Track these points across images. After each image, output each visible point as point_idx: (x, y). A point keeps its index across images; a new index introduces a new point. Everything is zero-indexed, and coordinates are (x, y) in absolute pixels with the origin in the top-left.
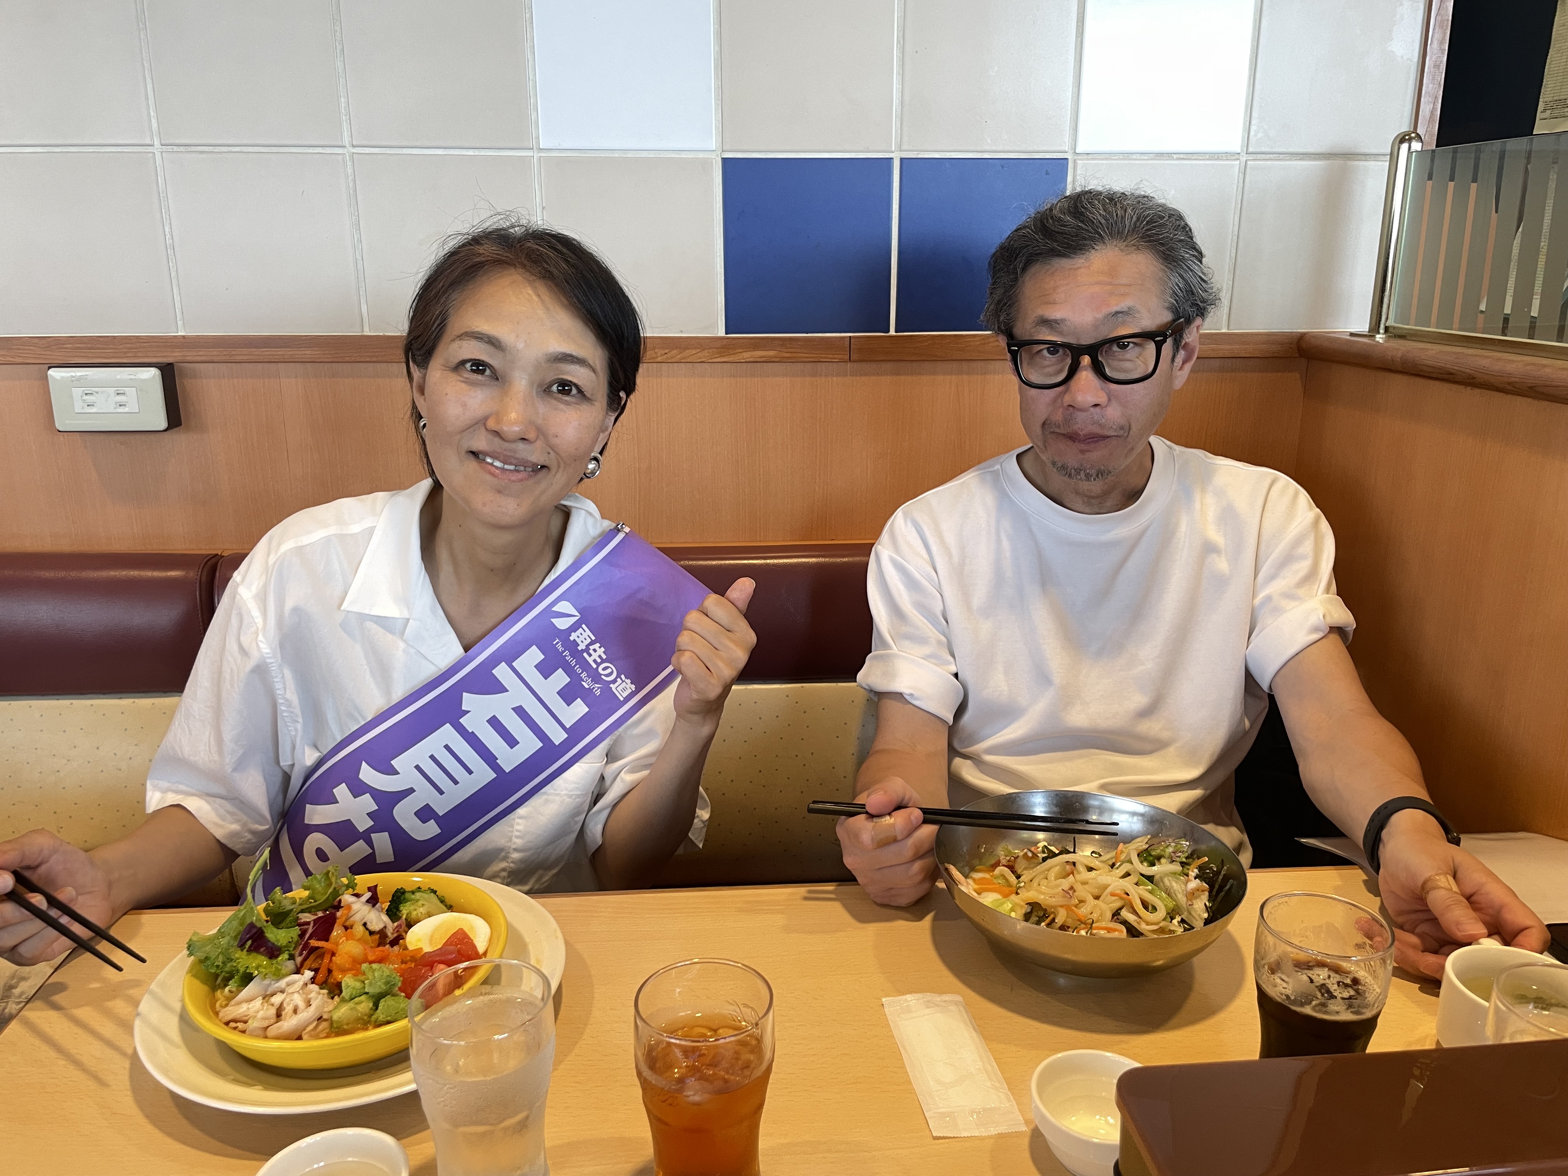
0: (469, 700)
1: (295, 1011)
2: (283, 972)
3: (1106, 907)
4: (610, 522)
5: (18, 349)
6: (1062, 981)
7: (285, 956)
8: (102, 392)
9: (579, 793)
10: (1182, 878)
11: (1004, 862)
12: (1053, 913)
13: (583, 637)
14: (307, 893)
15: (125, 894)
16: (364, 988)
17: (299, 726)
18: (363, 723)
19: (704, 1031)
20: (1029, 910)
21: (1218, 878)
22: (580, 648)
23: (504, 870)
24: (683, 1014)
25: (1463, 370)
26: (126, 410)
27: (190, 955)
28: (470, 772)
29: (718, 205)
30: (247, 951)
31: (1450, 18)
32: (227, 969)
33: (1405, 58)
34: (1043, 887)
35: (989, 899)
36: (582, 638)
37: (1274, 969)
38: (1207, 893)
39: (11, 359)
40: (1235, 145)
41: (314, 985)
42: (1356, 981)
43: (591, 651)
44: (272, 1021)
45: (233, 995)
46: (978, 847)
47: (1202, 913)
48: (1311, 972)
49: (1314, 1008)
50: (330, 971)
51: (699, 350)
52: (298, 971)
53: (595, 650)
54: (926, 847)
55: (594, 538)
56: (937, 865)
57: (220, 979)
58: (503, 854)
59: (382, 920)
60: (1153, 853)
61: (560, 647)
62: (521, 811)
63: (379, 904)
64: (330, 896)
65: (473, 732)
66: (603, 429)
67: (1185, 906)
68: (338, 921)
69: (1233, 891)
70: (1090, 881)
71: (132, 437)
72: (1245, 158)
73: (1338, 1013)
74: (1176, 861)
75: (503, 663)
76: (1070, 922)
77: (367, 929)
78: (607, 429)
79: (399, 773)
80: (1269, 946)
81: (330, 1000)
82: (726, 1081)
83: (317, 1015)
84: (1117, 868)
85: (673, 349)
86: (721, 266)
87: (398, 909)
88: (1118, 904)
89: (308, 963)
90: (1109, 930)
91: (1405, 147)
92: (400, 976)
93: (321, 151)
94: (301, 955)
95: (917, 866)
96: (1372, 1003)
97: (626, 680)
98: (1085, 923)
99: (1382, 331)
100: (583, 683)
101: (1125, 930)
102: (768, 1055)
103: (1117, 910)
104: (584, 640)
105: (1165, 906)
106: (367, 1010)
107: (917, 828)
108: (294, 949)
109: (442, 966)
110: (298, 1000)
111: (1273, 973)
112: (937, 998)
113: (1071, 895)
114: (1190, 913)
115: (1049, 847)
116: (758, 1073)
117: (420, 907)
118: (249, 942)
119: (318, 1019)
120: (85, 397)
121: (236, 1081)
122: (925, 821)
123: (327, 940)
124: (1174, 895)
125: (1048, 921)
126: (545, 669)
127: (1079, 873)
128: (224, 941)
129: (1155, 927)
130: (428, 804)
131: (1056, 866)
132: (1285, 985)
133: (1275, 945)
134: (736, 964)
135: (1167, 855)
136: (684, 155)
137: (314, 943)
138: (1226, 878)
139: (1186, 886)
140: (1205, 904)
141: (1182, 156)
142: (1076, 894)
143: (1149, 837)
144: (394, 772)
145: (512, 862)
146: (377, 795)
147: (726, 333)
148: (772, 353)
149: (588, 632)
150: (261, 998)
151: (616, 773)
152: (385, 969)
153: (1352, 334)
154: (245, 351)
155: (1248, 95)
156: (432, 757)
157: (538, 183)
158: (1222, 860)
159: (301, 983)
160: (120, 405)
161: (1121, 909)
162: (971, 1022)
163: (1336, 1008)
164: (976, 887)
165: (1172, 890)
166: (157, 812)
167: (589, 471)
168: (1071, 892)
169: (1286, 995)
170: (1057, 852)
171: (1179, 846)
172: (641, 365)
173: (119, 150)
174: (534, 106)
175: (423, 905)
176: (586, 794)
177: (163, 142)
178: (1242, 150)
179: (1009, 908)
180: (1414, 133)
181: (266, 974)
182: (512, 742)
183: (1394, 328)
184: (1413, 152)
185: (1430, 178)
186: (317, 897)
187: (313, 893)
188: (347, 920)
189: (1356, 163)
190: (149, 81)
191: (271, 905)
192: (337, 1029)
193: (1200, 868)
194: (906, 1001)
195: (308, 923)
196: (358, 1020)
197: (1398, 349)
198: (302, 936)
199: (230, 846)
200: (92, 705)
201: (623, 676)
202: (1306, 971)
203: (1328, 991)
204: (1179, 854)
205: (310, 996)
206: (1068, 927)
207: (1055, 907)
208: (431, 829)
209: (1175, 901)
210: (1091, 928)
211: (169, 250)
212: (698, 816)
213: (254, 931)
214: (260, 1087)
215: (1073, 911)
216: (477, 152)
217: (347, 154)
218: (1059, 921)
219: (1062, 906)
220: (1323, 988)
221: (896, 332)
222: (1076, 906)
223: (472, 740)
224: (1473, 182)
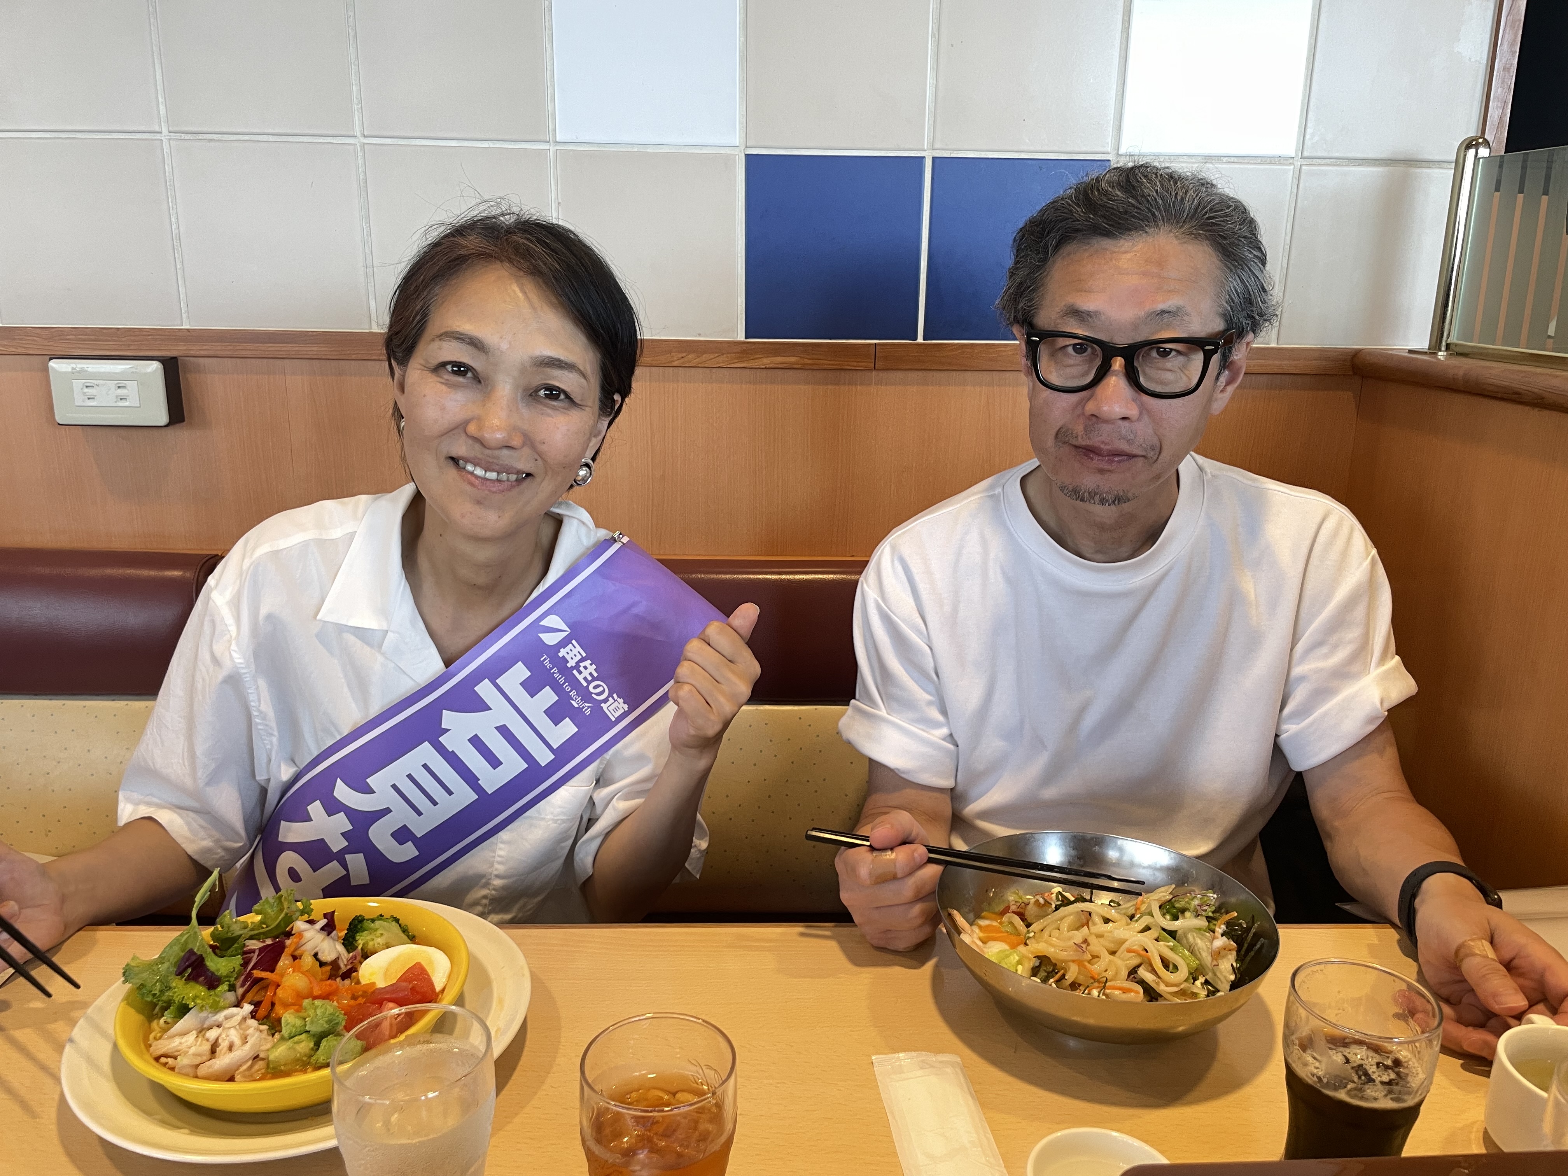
0: (449, 718)
1: (231, 1048)
2: (222, 1004)
3: (1122, 964)
4: (607, 531)
5: (21, 339)
6: (1072, 1043)
7: (225, 987)
8: (103, 385)
9: (565, 818)
10: (1207, 934)
11: (1013, 908)
12: (1063, 968)
13: (573, 653)
14: (259, 917)
15: (81, 909)
16: (305, 1025)
17: (275, 740)
18: (339, 738)
19: (661, 1094)
20: (1037, 964)
21: (1248, 935)
22: (569, 665)
23: (485, 897)
24: (637, 1074)
25: (1530, 389)
26: (127, 404)
27: (124, 982)
28: (450, 793)
29: (740, 203)
30: (185, 980)
31: (1523, 18)
32: (164, 998)
33: (1473, 60)
34: (1054, 939)
35: (994, 951)
36: (571, 654)
37: (1306, 1045)
38: (1234, 953)
39: (13, 350)
40: (1289, 148)
41: (253, 1020)
42: (1397, 1063)
43: (582, 669)
44: (205, 1058)
45: (169, 1025)
46: (987, 891)
47: (1228, 975)
48: (1348, 1050)
49: (1349, 1093)
50: (273, 1004)
51: (716, 355)
52: (238, 1005)
53: (586, 668)
54: (928, 888)
55: (588, 549)
56: (938, 911)
57: (158, 1008)
58: (484, 880)
59: (336, 949)
60: (1177, 905)
61: (547, 663)
62: (504, 835)
63: (334, 932)
64: (282, 922)
65: (453, 751)
66: (594, 433)
67: (1209, 966)
68: (286, 950)
69: (1264, 951)
70: (1106, 934)
71: (134, 432)
72: (1299, 163)
73: (1375, 1099)
74: (1202, 915)
75: (487, 680)
76: (1081, 979)
77: (317, 960)
78: (599, 433)
79: (374, 792)
80: (1301, 1018)
81: (270, 1038)
82: (680, 1155)
83: (252, 1054)
84: (1137, 921)
85: (689, 353)
86: (742, 267)
87: (354, 938)
88: (1135, 961)
89: (250, 995)
90: (1125, 991)
91: (1472, 152)
92: (345, 1014)
93: (332, 141)
94: (242, 986)
95: (917, 909)
96: (1415, 1089)
97: (619, 700)
98: (1099, 982)
99: (1443, 349)
100: (572, 702)
101: (1141, 991)
102: (729, 1126)
103: (1134, 968)
104: (574, 657)
105: (1188, 964)
106: (307, 1051)
107: (921, 867)
108: (236, 979)
109: (391, 1005)
110: (234, 1036)
111: (1304, 1051)
112: (933, 1058)
113: (1084, 949)
114: (1215, 974)
115: (1063, 893)
116: (716, 1146)
117: (378, 937)
118: (190, 970)
119: (255, 1058)
120: (86, 390)
121: (164, 1123)
122: (930, 861)
123: (272, 971)
124: (1199, 954)
125: (1057, 977)
126: (531, 687)
127: (1094, 924)
128: (163, 968)
129: (1175, 989)
130: (405, 825)
131: (1070, 915)
132: (1317, 1064)
133: (1307, 1018)
134: (698, 1021)
135: (1192, 908)
136: (705, 151)
137: (257, 973)
138: (1257, 936)
139: (1212, 943)
140: (1232, 965)
141: (1232, 159)
142: (1089, 948)
143: (1174, 886)
144: (370, 791)
145: (494, 889)
146: (351, 814)
147: (746, 338)
148: (793, 359)
149: (579, 648)
150: (194, 1032)
151: (610, 797)
152: (328, 1007)
153: (1410, 351)
154: (250, 346)
155: (1304, 96)
156: (410, 776)
157: (554, 178)
158: (1253, 916)
159: (239, 1018)
160: (121, 399)
161: (1139, 966)
162: (969, 1089)
163: (1373, 1094)
164: (981, 935)
165: (1196, 948)
166: (128, 825)
167: (580, 478)
168: (1084, 946)
169: (1317, 1077)
170: (1072, 899)
171: (1206, 898)
172: (636, 368)
173: (127, 137)
174: (551, 97)
175: (382, 934)
176: (573, 819)
177: (171, 129)
178: (1296, 155)
179: (1015, 961)
180: (1480, 138)
181: (203, 1006)
182: (495, 762)
183: (1456, 345)
184: (1480, 158)
185: (1497, 189)
186: (269, 922)
187: (265, 917)
188: (295, 950)
189: (1419, 170)
190: (157, 66)
191: (220, 929)
192: (275, 1071)
193: (1228, 924)
194: (899, 1059)
195: (253, 951)
196: (297, 1060)
197: (1460, 367)
198: (245, 964)
199: (202, 862)
200: (85, 707)
201: (615, 696)
202: (1342, 1049)
203: (1366, 1074)
204: (1206, 908)
205: (248, 1032)
206: (1080, 985)
207: (1065, 961)
208: (409, 851)
209: (1199, 959)
210: (1104, 987)
211: (175, 240)
212: (695, 846)
213: (193, 958)
214: (186, 1131)
215: (1085, 967)
216: (491, 145)
217: (358, 145)
218: (1070, 977)
219: (1073, 961)
220: (1360, 1069)
221: (924, 340)
222: (1089, 962)
223: (452, 759)
224: (1544, 194)
